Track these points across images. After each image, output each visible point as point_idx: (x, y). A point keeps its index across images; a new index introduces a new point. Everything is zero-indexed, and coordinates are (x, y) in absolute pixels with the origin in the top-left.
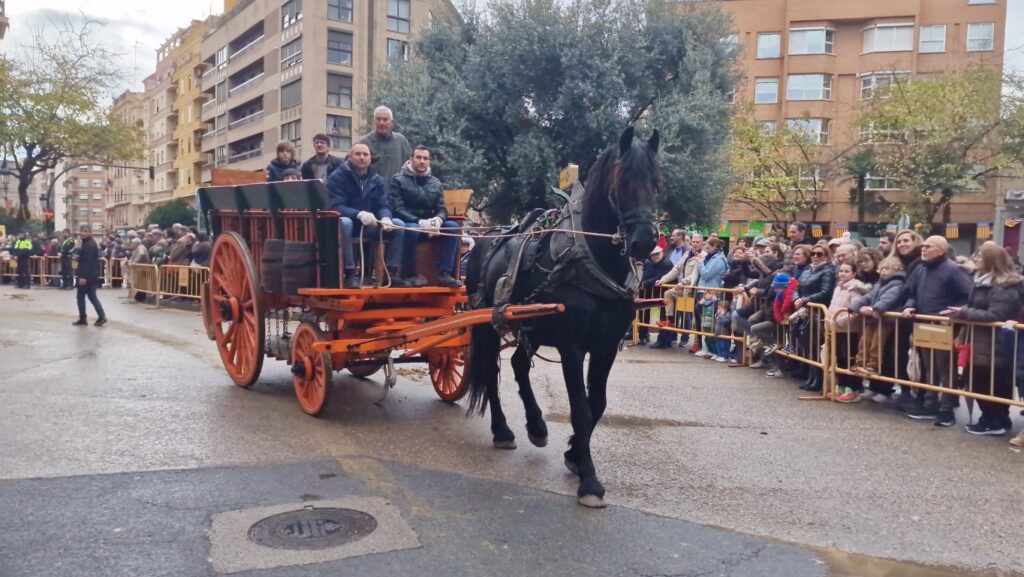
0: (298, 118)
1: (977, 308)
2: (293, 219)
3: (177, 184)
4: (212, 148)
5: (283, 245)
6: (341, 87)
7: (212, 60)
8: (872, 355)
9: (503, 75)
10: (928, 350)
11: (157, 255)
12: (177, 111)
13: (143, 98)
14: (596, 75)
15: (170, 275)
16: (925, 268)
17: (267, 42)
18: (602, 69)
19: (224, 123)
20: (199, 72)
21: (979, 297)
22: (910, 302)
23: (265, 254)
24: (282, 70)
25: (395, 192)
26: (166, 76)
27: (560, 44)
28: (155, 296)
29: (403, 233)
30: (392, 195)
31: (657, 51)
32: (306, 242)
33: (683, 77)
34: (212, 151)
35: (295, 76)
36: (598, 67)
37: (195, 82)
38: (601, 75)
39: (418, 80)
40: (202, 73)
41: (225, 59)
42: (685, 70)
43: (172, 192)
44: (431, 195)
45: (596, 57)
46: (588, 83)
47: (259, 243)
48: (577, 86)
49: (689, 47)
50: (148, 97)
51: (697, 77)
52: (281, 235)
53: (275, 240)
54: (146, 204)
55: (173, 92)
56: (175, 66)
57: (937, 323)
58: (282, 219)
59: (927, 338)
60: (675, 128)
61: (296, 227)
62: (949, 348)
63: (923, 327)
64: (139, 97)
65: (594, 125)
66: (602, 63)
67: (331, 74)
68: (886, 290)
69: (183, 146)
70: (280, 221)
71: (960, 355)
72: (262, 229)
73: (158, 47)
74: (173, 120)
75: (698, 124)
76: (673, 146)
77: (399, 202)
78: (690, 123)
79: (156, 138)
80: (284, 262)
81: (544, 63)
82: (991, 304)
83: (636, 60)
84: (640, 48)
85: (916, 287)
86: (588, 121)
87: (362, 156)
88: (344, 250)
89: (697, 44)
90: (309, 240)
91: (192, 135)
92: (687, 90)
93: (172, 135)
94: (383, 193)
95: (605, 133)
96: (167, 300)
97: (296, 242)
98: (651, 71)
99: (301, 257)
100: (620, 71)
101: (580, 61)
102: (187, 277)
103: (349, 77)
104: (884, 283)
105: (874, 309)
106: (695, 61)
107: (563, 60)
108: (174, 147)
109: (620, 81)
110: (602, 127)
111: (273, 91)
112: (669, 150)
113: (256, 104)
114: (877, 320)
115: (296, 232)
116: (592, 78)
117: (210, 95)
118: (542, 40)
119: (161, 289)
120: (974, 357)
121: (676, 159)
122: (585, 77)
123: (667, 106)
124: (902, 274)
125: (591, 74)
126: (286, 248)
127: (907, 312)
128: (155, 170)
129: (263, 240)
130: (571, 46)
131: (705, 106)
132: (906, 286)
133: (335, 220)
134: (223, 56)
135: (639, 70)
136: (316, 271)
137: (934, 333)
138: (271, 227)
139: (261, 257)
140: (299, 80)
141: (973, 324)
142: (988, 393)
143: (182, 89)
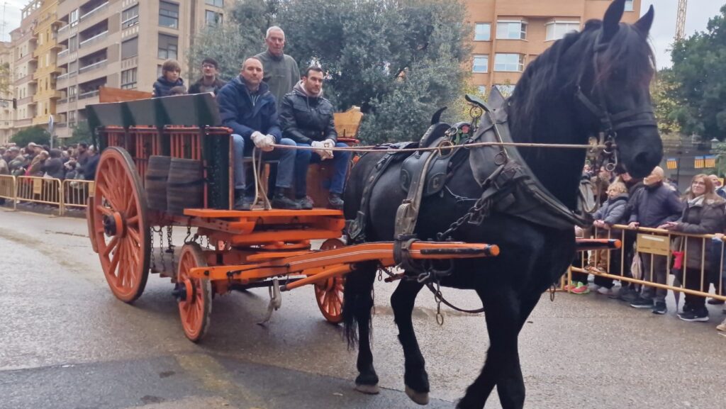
0: (134, 66)
1: (691, 223)
2: (179, 135)
3: (36, 114)
4: (65, 87)
5: (169, 162)
6: (171, 45)
7: (66, 19)
8: (602, 257)
9: (298, 38)
10: (649, 255)
11: (16, 168)
12: (37, 57)
13: (9, 46)
14: (369, 42)
15: (25, 185)
16: (646, 192)
17: (111, 7)
18: (373, 37)
19: (76, 67)
20: (55, 28)
21: (692, 215)
22: (633, 217)
23: (149, 171)
24: (123, 30)
25: (287, 111)
26: (28, 30)
27: (342, 17)
28: (13, 202)
29: (295, 153)
30: (284, 114)
31: (413, 27)
32: (193, 160)
33: (431, 48)
34: (65, 90)
35: (133, 35)
36: (370, 37)
37: (52, 35)
38: (373, 42)
39: (232, 39)
40: (58, 29)
41: (77, 18)
42: (433, 42)
43: (31, 120)
44: (322, 116)
45: (369, 29)
46: (363, 47)
47: (144, 160)
48: (355, 49)
49: (436, 26)
50: (14, 45)
51: (442, 47)
52: (166, 151)
53: (161, 156)
54: (10, 129)
55: (34, 43)
56: (36, 22)
57: (656, 234)
58: (168, 137)
59: (649, 246)
60: (427, 84)
61: (182, 144)
62: (666, 253)
63: (645, 237)
64: (6, 45)
65: (367, 80)
66: (373, 33)
67: (161, 35)
68: (614, 207)
69: (42, 85)
70: (166, 138)
71: (676, 259)
72: (148, 146)
73: (23, 7)
74: (34, 64)
75: (443, 82)
76: (424, 97)
77: (290, 121)
78: (437, 81)
79: (19, 78)
80: (169, 180)
81: (330, 31)
82: (702, 221)
83: (398, 33)
84: (401, 24)
85: (637, 206)
86: (363, 76)
87: (255, 72)
88: (235, 168)
89: (441, 23)
90: (196, 158)
91: (49, 77)
92: (434, 57)
93: (32, 76)
94: (274, 112)
95: (375, 86)
96: (23, 205)
97: (183, 159)
98: (408, 42)
99: (188, 175)
100: (386, 40)
101: (357, 31)
102: (40, 186)
103: (176, 37)
104: (612, 202)
105: (605, 222)
106: (440, 36)
107: (345, 29)
108: (34, 85)
109: (387, 47)
110: (373, 81)
111: (115, 45)
112: (422, 100)
113: (101, 54)
114: (607, 231)
115: (182, 149)
116: (366, 44)
117: (64, 46)
118: (328, 13)
119: (18, 196)
120: (687, 261)
121: (426, 107)
122: (360, 43)
123: (420, 68)
124: (626, 195)
125: (365, 41)
126: (172, 164)
127: (632, 225)
128: (18, 103)
129: (148, 157)
130: (351, 19)
131: (447, 70)
132: (629, 205)
133: (226, 138)
134: (75, 16)
135: (400, 40)
136: (203, 189)
137: (653, 242)
138: (157, 144)
139: (146, 174)
140: (136, 38)
141: (687, 235)
142: (699, 290)
143: (41, 40)
